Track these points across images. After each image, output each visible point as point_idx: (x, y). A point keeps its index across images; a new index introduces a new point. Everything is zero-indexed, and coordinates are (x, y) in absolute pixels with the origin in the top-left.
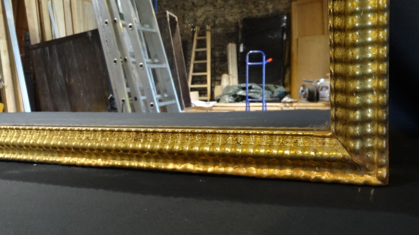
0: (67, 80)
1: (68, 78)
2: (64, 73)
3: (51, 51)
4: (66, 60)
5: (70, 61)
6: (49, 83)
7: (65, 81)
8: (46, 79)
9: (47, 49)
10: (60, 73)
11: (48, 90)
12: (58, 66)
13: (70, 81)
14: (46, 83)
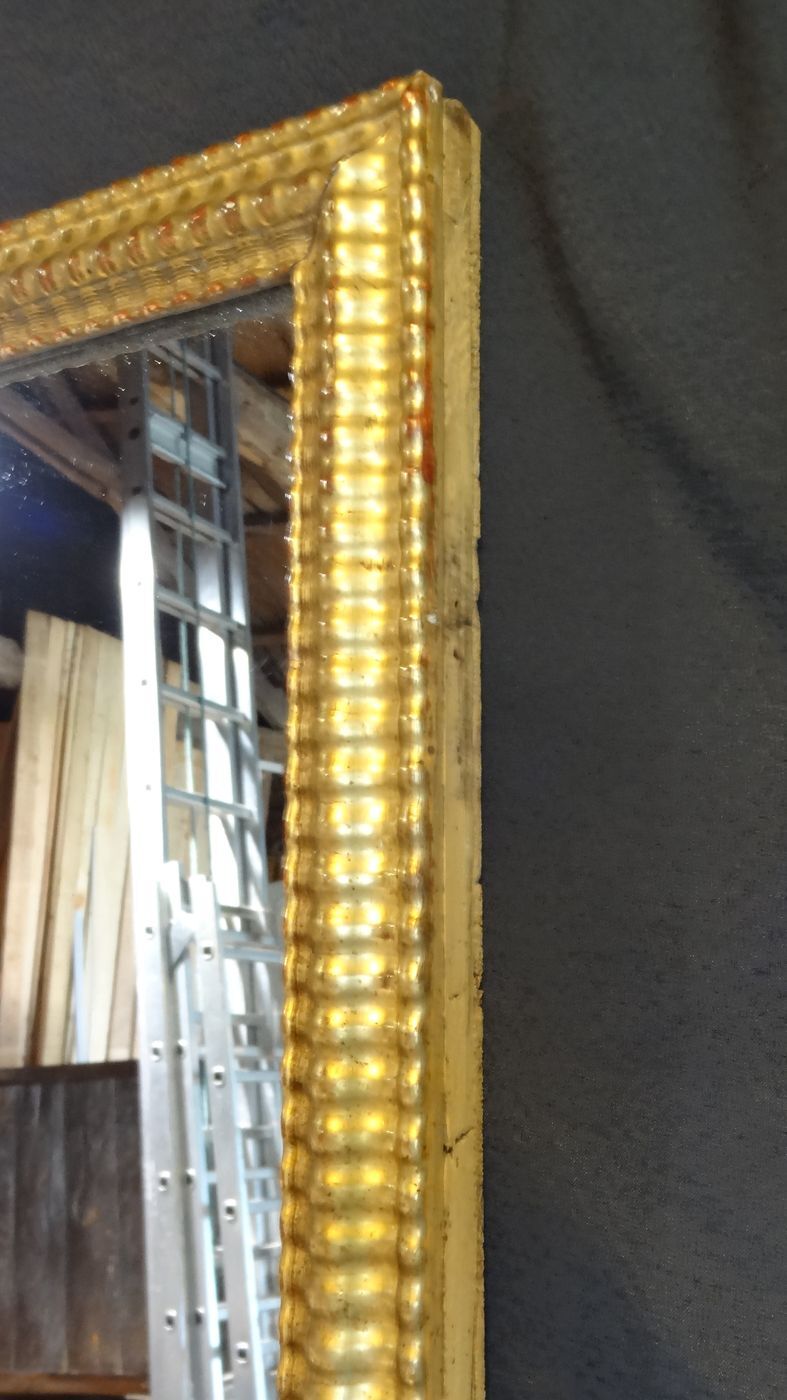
0: (75, 1209)
1: (80, 1203)
2: (71, 1186)
3: (46, 1102)
4: (85, 1137)
5: (96, 1145)
6: (18, 1211)
7: (69, 1211)
8: (11, 1193)
9: (37, 1091)
10: (59, 1181)
11: (11, 1231)
12: (58, 1155)
13: (81, 1215)
14: (11, 1205)
